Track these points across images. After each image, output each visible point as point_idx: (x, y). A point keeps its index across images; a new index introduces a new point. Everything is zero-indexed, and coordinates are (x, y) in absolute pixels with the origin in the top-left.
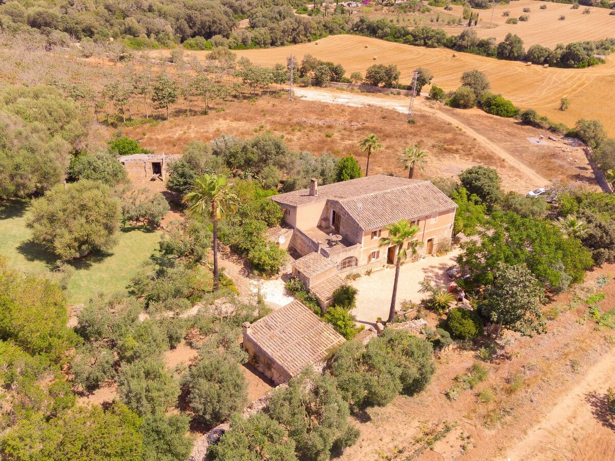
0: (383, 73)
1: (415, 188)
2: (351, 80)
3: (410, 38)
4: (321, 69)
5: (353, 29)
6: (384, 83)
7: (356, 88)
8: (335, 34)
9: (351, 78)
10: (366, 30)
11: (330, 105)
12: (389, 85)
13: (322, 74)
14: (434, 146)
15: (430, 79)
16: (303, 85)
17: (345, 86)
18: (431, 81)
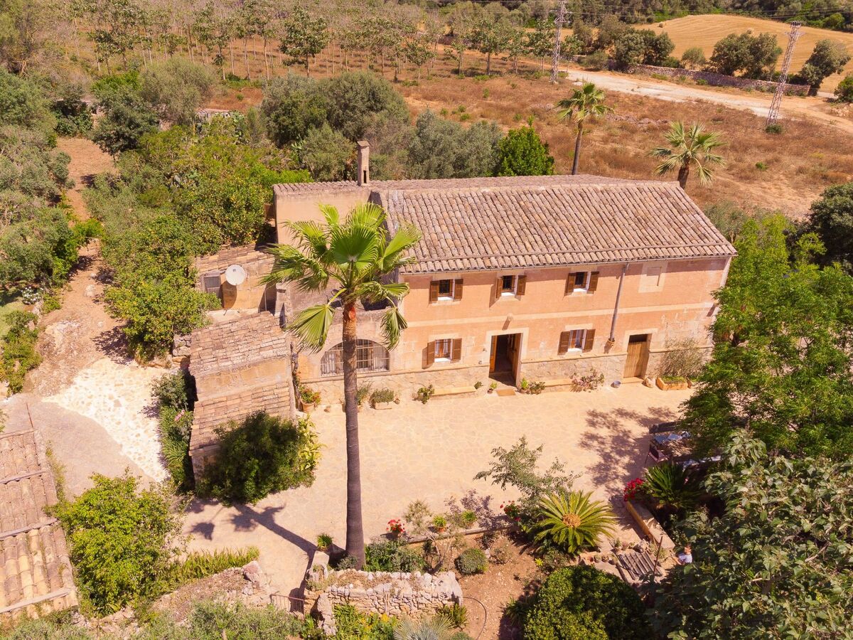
0: (744, 49)
1: (628, 193)
2: (682, 64)
3: (839, 17)
4: (629, 39)
5: (733, 6)
6: (745, 71)
7: (689, 78)
8: (698, 13)
9: (684, 59)
10: (757, 7)
11: (622, 95)
12: (756, 74)
13: (630, 49)
14: (801, 171)
15: (843, 63)
16: (592, 67)
17: (669, 72)
18: (843, 67)
